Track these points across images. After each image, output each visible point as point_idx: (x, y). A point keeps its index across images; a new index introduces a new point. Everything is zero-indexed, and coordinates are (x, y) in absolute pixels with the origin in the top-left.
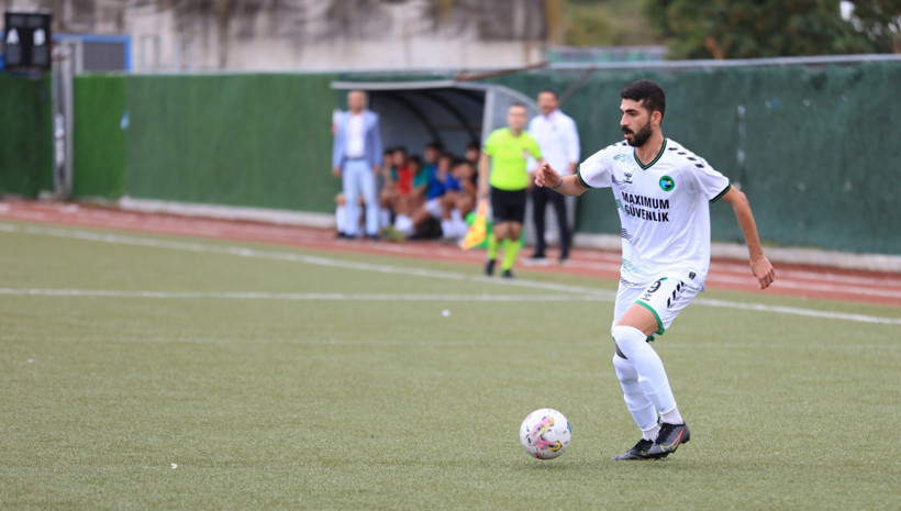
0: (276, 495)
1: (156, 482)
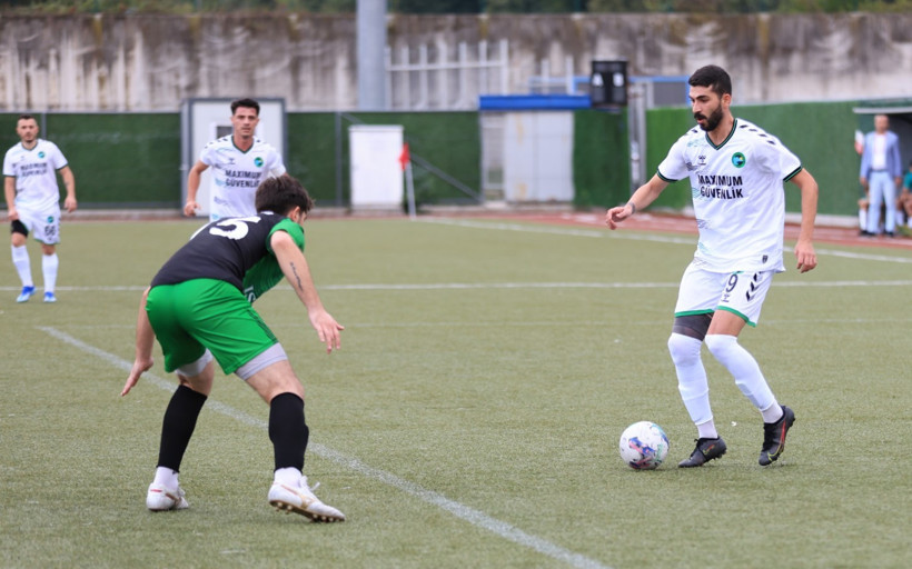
0: (817, 446)
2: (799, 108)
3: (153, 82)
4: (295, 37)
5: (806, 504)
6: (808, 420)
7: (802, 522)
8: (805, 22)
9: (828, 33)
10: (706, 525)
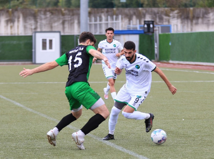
0: (206, 126)
1: (179, 123)
2: (201, 34)
3: (25, 27)
4: (63, 15)
5: (203, 142)
6: (203, 118)
7: (202, 146)
8: (203, 10)
9: (209, 13)
10: (176, 147)
